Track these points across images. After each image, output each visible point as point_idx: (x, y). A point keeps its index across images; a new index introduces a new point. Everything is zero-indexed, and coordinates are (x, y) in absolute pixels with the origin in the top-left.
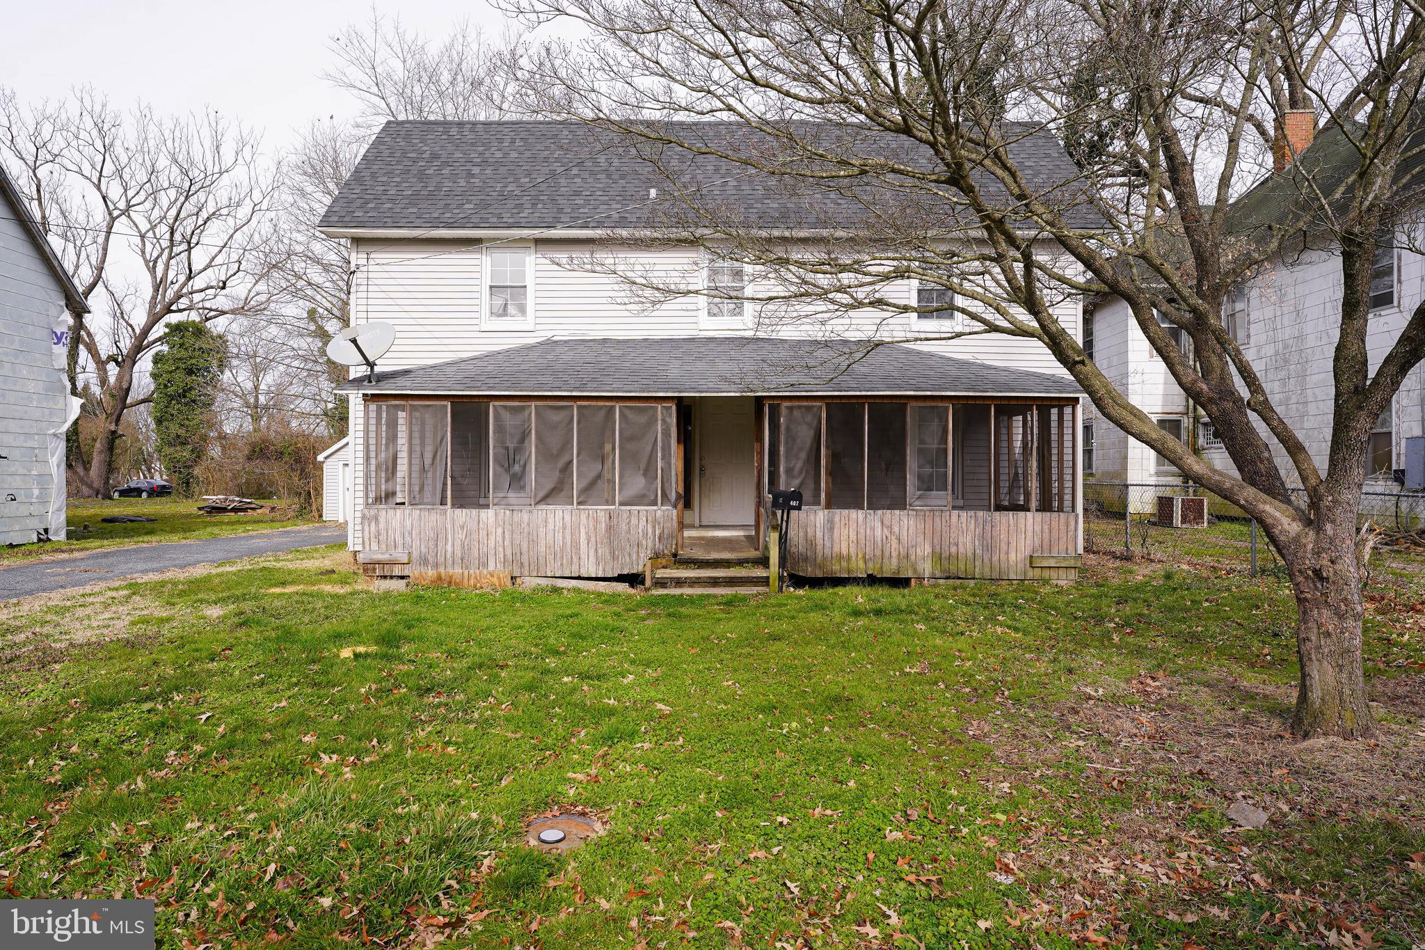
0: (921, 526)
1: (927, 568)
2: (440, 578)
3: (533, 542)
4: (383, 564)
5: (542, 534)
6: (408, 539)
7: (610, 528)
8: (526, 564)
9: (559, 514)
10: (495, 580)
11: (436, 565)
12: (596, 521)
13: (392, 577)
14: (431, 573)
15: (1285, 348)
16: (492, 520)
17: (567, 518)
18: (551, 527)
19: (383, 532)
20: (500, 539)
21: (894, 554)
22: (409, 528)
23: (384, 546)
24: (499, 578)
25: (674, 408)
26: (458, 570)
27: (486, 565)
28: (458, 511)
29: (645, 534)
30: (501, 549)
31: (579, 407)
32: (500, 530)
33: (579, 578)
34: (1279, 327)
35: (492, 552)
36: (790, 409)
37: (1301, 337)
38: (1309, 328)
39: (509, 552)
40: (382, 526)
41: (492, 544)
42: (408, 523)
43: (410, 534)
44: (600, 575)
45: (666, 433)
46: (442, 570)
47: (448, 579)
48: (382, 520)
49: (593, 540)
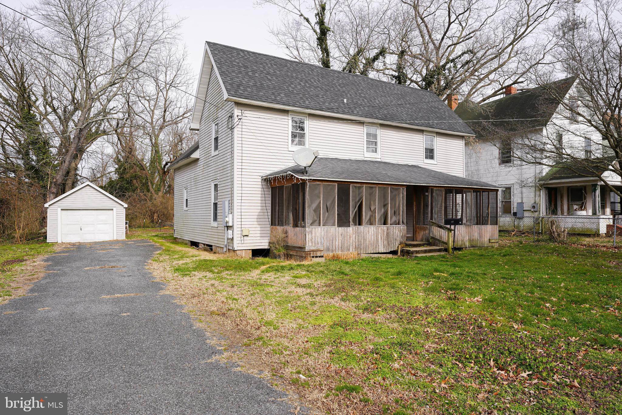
0: (466, 230)
1: (467, 244)
2: (334, 256)
3: (365, 240)
4: (313, 251)
5: (368, 237)
6: (323, 240)
7: (388, 234)
8: (362, 249)
9: (372, 228)
10: (352, 256)
11: (333, 251)
12: (384, 231)
13: (316, 257)
14: (331, 254)
15: (472, 173)
16: (351, 231)
17: (375, 230)
18: (370, 234)
19: (314, 238)
20: (354, 239)
21: (460, 240)
22: (323, 236)
23: (314, 244)
24: (354, 255)
25: (405, 189)
26: (340, 253)
27: (349, 250)
28: (340, 228)
29: (398, 236)
30: (354, 243)
31: (379, 187)
32: (354, 236)
33: (379, 253)
34: (469, 166)
35: (351, 244)
36: (436, 190)
37: (478, 170)
38: (481, 167)
39: (357, 244)
40: (313, 235)
41: (351, 242)
42: (323, 233)
43: (323, 238)
44: (385, 252)
45: (403, 197)
46: (334, 252)
47: (337, 256)
48: (313, 233)
49: (383, 238)
